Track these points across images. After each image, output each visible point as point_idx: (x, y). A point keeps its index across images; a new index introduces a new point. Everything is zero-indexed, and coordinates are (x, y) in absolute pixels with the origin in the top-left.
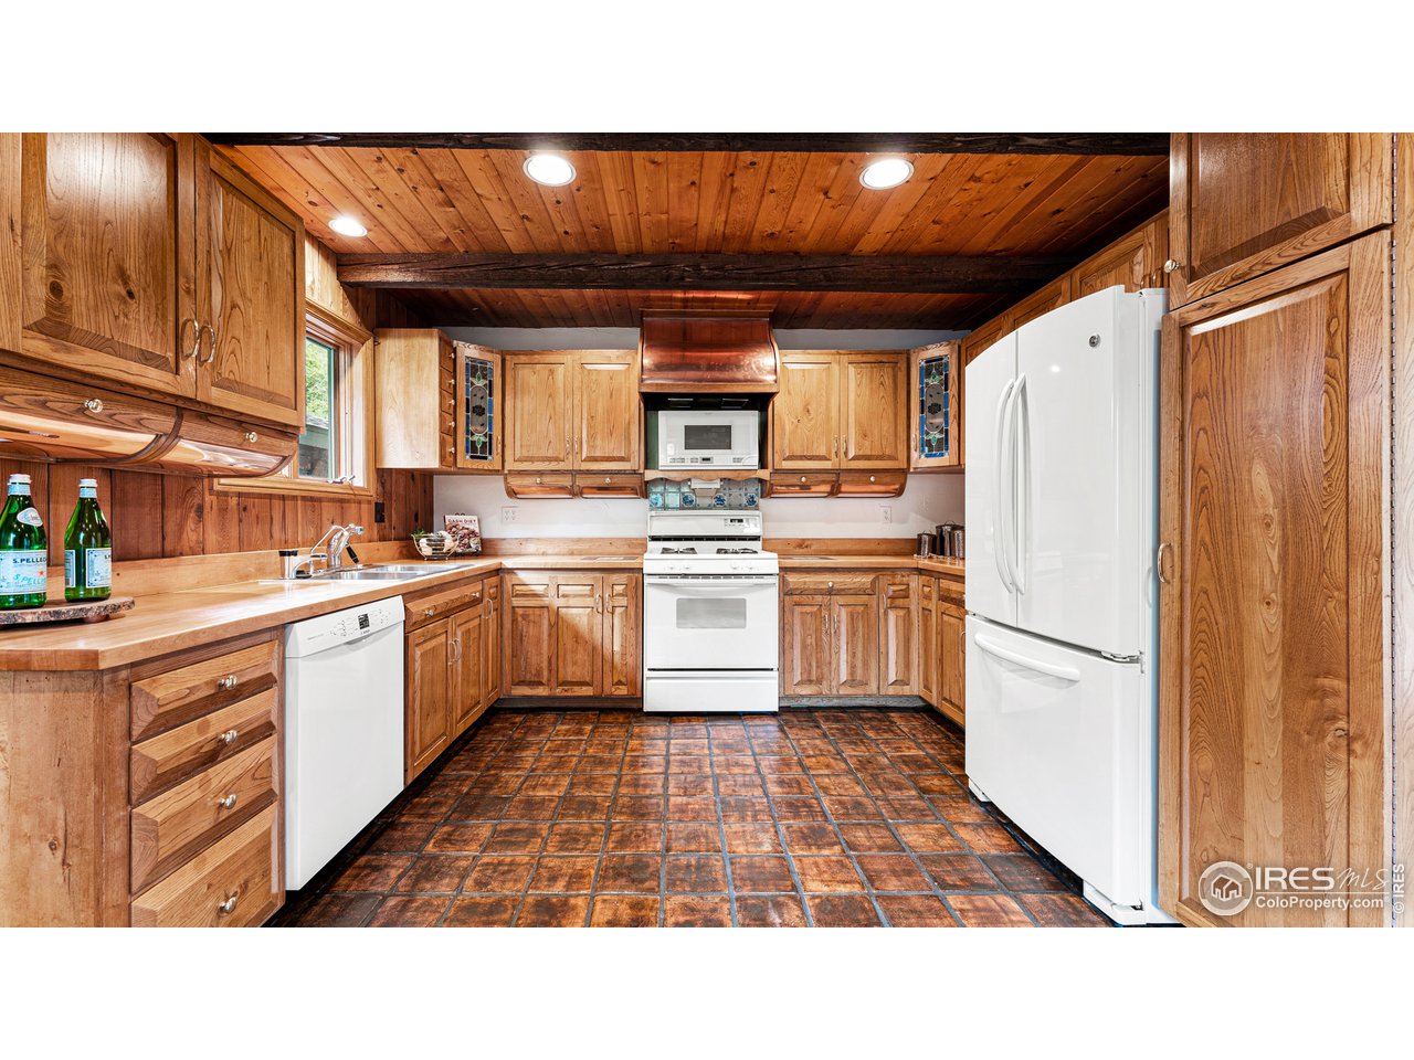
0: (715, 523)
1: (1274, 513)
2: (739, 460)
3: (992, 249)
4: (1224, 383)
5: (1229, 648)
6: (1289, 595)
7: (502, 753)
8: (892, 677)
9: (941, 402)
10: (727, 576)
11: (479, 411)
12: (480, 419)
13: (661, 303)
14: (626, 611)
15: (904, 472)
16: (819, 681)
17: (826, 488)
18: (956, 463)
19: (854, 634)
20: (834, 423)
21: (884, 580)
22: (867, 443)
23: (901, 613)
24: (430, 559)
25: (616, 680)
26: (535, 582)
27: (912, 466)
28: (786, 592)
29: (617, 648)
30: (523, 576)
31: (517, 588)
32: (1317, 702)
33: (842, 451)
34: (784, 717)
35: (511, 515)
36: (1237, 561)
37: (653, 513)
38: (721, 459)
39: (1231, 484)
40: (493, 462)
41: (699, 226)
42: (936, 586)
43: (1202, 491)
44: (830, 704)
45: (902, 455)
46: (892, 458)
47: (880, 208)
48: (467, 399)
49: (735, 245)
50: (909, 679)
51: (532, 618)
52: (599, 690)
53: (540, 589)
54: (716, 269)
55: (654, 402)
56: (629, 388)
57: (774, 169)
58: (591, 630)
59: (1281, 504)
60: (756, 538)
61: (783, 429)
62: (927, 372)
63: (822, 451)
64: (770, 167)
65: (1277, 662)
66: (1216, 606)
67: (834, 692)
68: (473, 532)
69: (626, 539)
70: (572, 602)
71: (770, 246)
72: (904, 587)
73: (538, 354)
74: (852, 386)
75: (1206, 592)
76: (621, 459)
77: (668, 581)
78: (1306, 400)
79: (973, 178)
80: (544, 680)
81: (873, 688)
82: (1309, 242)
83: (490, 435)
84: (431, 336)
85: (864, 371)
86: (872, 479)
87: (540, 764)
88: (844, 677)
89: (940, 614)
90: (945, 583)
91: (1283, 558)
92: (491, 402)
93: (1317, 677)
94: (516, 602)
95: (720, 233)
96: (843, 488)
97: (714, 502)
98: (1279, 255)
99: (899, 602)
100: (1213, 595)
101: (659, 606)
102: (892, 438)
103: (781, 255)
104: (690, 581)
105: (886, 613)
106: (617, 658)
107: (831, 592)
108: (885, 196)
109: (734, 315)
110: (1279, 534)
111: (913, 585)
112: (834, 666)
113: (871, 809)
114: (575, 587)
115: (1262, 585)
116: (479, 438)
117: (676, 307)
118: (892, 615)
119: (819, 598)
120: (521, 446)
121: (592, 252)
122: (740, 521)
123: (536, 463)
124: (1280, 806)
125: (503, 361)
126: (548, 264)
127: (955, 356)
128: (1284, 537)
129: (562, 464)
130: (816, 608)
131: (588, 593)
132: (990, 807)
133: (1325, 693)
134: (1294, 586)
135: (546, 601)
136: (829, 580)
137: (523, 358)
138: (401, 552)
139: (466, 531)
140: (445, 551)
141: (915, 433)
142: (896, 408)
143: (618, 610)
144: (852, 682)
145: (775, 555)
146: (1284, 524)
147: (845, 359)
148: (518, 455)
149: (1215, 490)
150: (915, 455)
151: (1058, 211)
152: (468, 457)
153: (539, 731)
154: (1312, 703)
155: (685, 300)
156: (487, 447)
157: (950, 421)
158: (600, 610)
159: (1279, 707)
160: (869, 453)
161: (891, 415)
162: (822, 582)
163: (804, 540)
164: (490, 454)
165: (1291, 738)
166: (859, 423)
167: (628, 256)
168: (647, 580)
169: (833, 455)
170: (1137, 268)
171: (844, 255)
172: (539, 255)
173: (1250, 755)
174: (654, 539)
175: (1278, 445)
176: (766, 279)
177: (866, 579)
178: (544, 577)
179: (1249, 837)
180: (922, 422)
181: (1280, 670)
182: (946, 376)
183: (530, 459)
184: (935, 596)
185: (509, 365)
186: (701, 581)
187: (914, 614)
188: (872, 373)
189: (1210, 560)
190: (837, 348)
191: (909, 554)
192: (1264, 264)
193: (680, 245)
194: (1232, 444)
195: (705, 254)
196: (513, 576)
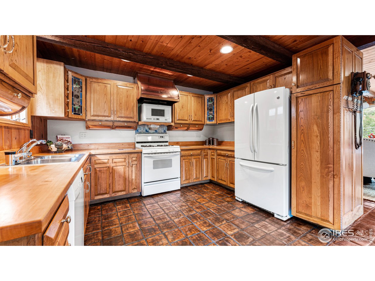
0: (156, 137)
1: (319, 134)
2: (166, 120)
3: (231, 74)
4: (307, 109)
5: (308, 161)
6: (322, 150)
7: (104, 221)
8: (205, 176)
9: (212, 108)
10: (164, 153)
11: (77, 97)
12: (77, 100)
13: (144, 71)
14: (137, 166)
15: (203, 125)
16: (189, 179)
17: (186, 128)
18: (216, 123)
19: (197, 166)
20: (189, 111)
21: (203, 152)
22: (196, 117)
23: (206, 159)
24: (55, 152)
25: (133, 188)
26: (103, 158)
27: (205, 123)
28: (181, 156)
29: (134, 177)
30: (99, 157)
31: (97, 161)
32: (327, 169)
33: (191, 119)
34: (182, 190)
35: (83, 135)
36: (310, 144)
37: (137, 135)
38: (162, 119)
39: (309, 129)
40: (82, 116)
41: (173, 50)
42: (216, 152)
43: (302, 130)
44: (190, 185)
45: (203, 121)
46: (201, 121)
47: (219, 58)
48: (73, 92)
49: (178, 59)
50: (208, 176)
51: (103, 171)
52: (128, 192)
53: (106, 161)
54: (172, 64)
55: (141, 101)
56: (133, 95)
57: (204, 40)
58: (125, 173)
59: (320, 133)
60: (167, 142)
61: (177, 111)
62: (209, 101)
63: (186, 119)
64: (204, 39)
65: (319, 163)
66: (305, 153)
67: (192, 181)
68: (69, 142)
69: (128, 143)
70: (118, 164)
71: (187, 61)
72: (207, 153)
73: (100, 79)
74: (193, 102)
75: (303, 150)
76: (131, 118)
77: (150, 155)
78: (325, 113)
79: (241, 57)
80: (108, 192)
81: (201, 179)
82: (325, 84)
83: (81, 106)
84: (60, 65)
85: (195, 98)
86: (197, 126)
87: (122, 221)
88: (194, 177)
89: (217, 159)
90: (219, 152)
91: (320, 143)
92: (81, 94)
93: (328, 165)
94: (96, 166)
95: (177, 54)
96: (190, 128)
97: (154, 131)
98: (319, 86)
99: (206, 157)
100: (305, 151)
101: (147, 163)
102: (201, 116)
103: (188, 64)
104: (157, 155)
105: (203, 160)
106: (134, 181)
107: (191, 155)
108: (222, 55)
109: (164, 78)
110: (319, 138)
111: (209, 152)
112: (192, 175)
113: (222, 209)
114: (119, 159)
115: (316, 148)
116: (77, 107)
117: (148, 72)
118: (205, 160)
119: (189, 157)
120: (94, 111)
121: (135, 49)
122: (163, 137)
123: (100, 117)
124: (320, 190)
125: (86, 80)
126: (119, 49)
127: (216, 98)
128: (321, 139)
129: (109, 118)
130: (188, 160)
131: (124, 161)
132: (244, 202)
133: (329, 167)
134: (323, 148)
135: (108, 165)
136: (191, 152)
137: (94, 80)
138: (39, 150)
139: (66, 141)
140: (63, 149)
141: (206, 116)
142: (202, 109)
143: (134, 166)
144: (197, 178)
145: (179, 146)
146: (320, 137)
147: (191, 95)
148: (92, 114)
149: (305, 130)
150: (206, 121)
151: (248, 68)
152: (73, 114)
153: (111, 210)
154: (327, 170)
155: (153, 71)
156: (80, 110)
157: (214, 113)
158: (128, 166)
159: (320, 171)
160: (196, 120)
161: (201, 111)
162: (189, 153)
163: (178, 142)
164: (81, 113)
165: (322, 177)
166: (194, 112)
167: (146, 54)
168: (143, 156)
169: (189, 120)
170: (268, 84)
171: (202, 68)
172: (115, 45)
173: (313, 181)
174: (138, 143)
175: (319, 122)
176: (184, 70)
177: (199, 152)
178: (107, 157)
179: (313, 197)
180: (208, 113)
181: (320, 164)
182: (213, 102)
183: (98, 116)
184: (216, 155)
185: (88, 81)
186: (160, 155)
187: (209, 159)
188: (197, 99)
189: (304, 144)
190: (190, 92)
191: (203, 145)
192: (315, 87)
193: (164, 54)
194: (309, 121)
195: (169, 59)
196: (95, 157)
